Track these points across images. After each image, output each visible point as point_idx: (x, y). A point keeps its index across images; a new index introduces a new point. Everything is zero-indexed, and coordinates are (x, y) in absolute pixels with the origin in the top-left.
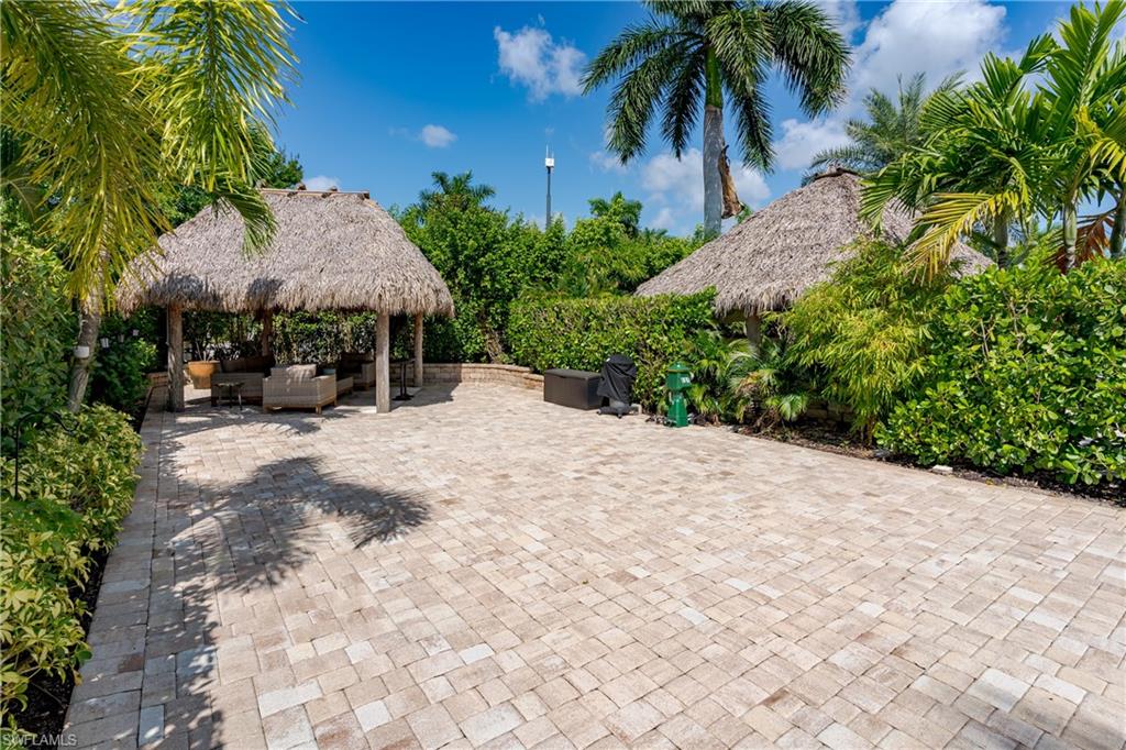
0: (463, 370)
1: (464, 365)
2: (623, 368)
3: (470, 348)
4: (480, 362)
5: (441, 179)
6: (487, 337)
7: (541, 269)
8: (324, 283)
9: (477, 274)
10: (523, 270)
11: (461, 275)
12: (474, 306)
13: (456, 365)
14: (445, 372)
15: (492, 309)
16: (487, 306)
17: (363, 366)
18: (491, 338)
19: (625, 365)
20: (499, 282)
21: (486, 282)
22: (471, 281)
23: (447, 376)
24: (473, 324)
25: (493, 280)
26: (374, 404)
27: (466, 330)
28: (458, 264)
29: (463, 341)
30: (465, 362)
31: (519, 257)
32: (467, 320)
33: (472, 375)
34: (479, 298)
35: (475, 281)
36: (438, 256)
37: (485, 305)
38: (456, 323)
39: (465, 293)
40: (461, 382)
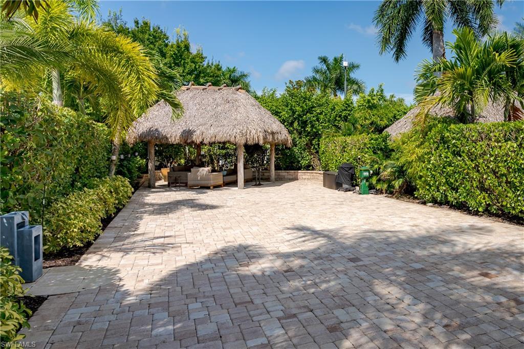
0: (299, 174)
1: (299, 171)
3: (304, 163)
4: (309, 170)
6: (312, 156)
8: (212, 131)
9: (304, 124)
10: (329, 121)
11: (296, 124)
12: (304, 140)
13: (296, 171)
14: (290, 175)
15: (314, 142)
16: (311, 141)
18: (314, 157)
19: (347, 168)
20: (316, 128)
21: (308, 129)
22: (302, 127)
23: (291, 177)
24: (304, 150)
25: (313, 126)
27: (301, 153)
28: (295, 119)
29: (300, 159)
30: (301, 170)
31: (326, 115)
32: (300, 148)
33: (304, 177)
34: (307, 136)
35: (304, 127)
36: (285, 114)
37: (309, 140)
38: (296, 149)
39: (300, 133)
40: (298, 180)
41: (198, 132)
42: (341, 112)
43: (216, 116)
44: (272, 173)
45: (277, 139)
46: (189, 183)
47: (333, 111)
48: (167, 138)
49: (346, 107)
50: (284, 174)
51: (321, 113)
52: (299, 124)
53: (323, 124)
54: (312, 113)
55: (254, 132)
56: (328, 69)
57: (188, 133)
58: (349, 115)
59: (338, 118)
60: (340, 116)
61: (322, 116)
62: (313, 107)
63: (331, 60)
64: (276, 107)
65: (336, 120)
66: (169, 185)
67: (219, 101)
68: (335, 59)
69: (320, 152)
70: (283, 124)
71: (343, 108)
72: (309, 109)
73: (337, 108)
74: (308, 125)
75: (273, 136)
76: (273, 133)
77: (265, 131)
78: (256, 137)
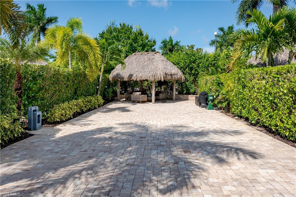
0: (189, 97)
1: (189, 95)
3: (192, 91)
6: (196, 87)
8: (140, 75)
9: (191, 69)
11: (187, 69)
12: (192, 78)
13: (187, 95)
14: (184, 97)
15: (197, 79)
17: (159, 94)
18: (197, 88)
20: (197, 71)
21: (193, 72)
23: (185, 98)
24: (192, 83)
25: (196, 70)
26: (151, 102)
27: (191, 85)
28: (187, 66)
29: (190, 89)
30: (190, 95)
31: (203, 64)
32: (190, 82)
33: (191, 99)
34: (193, 76)
35: (191, 71)
36: (182, 65)
37: (194, 78)
38: (187, 83)
39: (190, 74)
40: (188, 100)
41: (135, 75)
42: (212, 61)
43: (143, 68)
44: (174, 96)
45: (175, 78)
46: (132, 99)
47: (207, 61)
48: (123, 78)
49: (215, 59)
50: (182, 97)
52: (189, 69)
53: (201, 69)
54: (196, 63)
55: (159, 74)
56: (224, 34)
57: (131, 76)
58: (216, 63)
59: (210, 65)
60: (211, 64)
61: (201, 65)
62: (196, 60)
63: (226, 29)
64: (178, 60)
66: (126, 101)
67: (146, 59)
68: (229, 28)
70: (181, 70)
72: (194, 61)
73: (210, 59)
74: (193, 70)
75: (171, 76)
76: (171, 75)
77: (166, 74)
78: (159, 77)
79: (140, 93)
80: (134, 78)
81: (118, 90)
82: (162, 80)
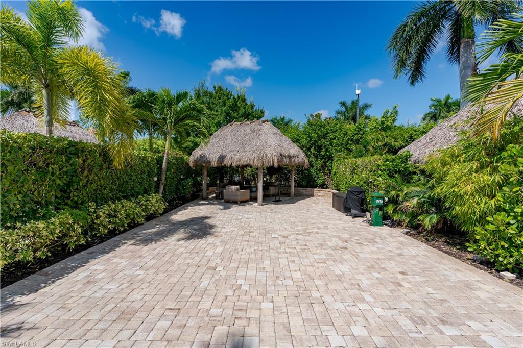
0: (315, 192)
1: (315, 189)
2: (356, 193)
3: (319, 182)
4: (324, 188)
5: (343, 104)
6: (326, 177)
7: (351, 144)
8: (238, 156)
9: (319, 148)
10: (341, 145)
11: (312, 149)
12: (320, 162)
13: (312, 189)
15: (327, 164)
16: (325, 163)
18: (328, 177)
20: (329, 151)
21: (323, 153)
22: (318, 152)
23: (308, 194)
24: (320, 171)
25: (327, 150)
26: (257, 202)
27: (317, 174)
28: (312, 144)
29: (316, 179)
31: (338, 139)
32: (317, 169)
33: (319, 194)
34: (321, 159)
35: (319, 152)
36: (304, 141)
37: (324, 162)
38: (312, 170)
39: (316, 157)
40: (313, 196)
41: (228, 157)
42: (353, 136)
43: (243, 145)
44: (291, 190)
45: (294, 161)
46: (225, 198)
47: (346, 136)
49: (359, 132)
50: (303, 191)
51: (334, 139)
52: (315, 148)
53: (336, 148)
54: (327, 139)
55: (269, 155)
57: (222, 158)
58: (361, 138)
59: (350, 142)
60: (352, 140)
61: (335, 141)
62: (328, 133)
65: (348, 144)
69: (333, 173)
70: (302, 149)
71: (355, 132)
72: (324, 135)
73: (350, 132)
74: (322, 149)
75: (289, 159)
76: (290, 157)
77: (281, 155)
78: (271, 160)
79: (238, 187)
80: (227, 162)
81: (205, 181)
82: (276, 165)
